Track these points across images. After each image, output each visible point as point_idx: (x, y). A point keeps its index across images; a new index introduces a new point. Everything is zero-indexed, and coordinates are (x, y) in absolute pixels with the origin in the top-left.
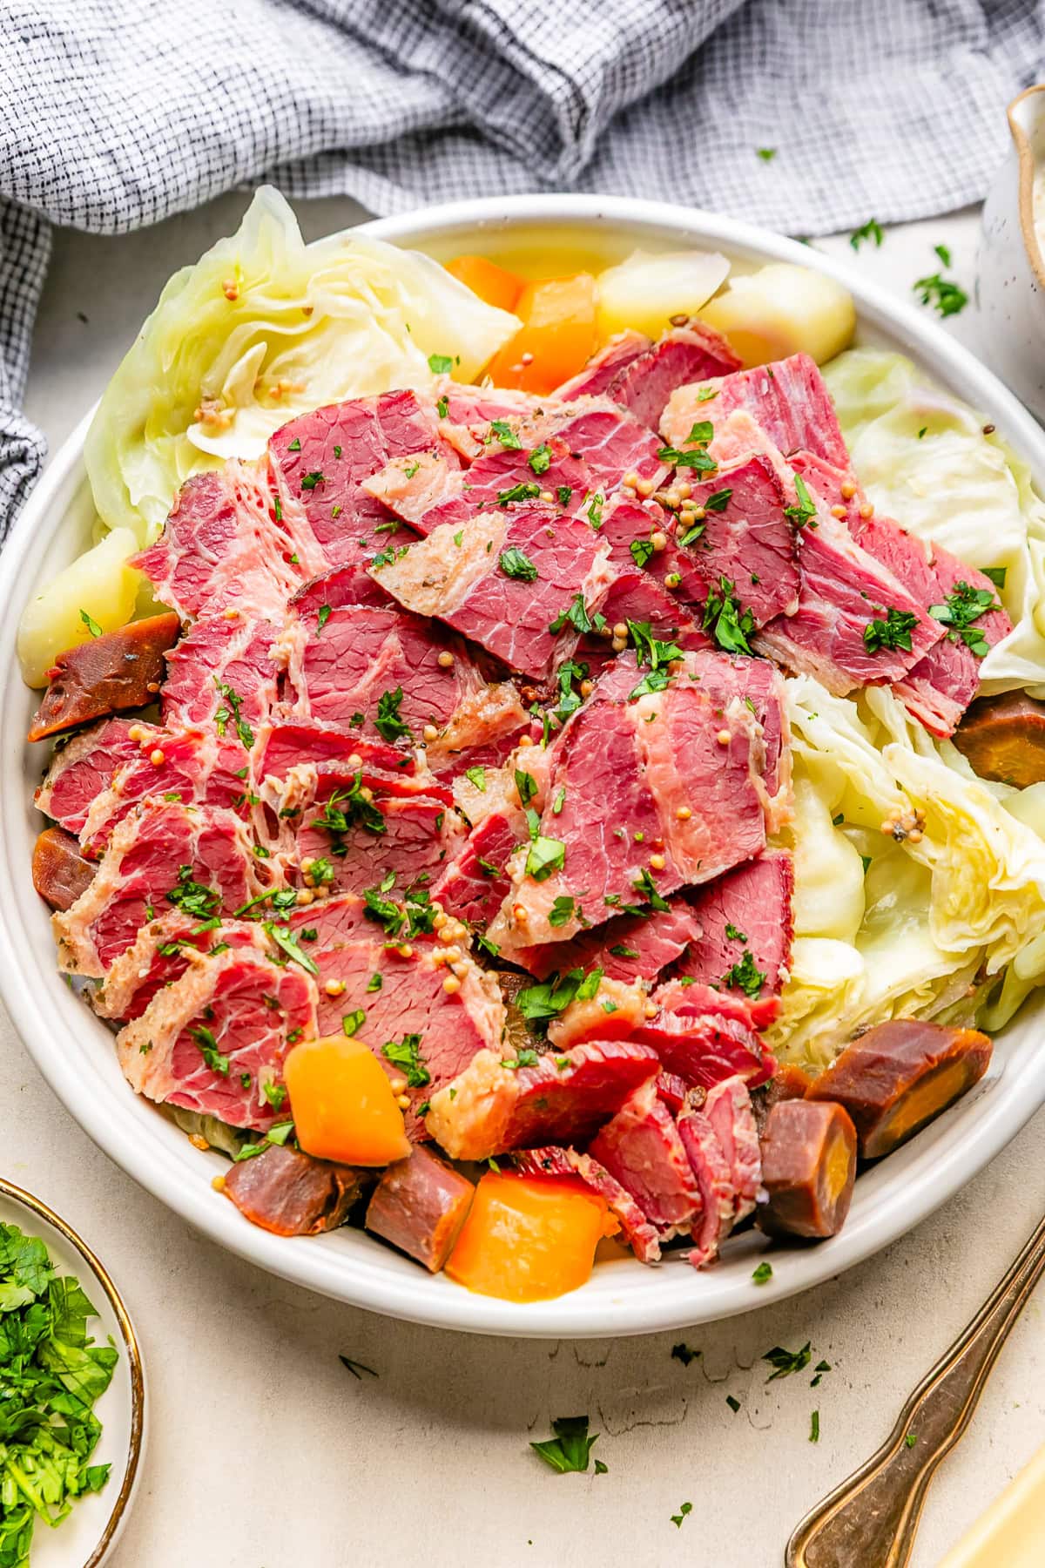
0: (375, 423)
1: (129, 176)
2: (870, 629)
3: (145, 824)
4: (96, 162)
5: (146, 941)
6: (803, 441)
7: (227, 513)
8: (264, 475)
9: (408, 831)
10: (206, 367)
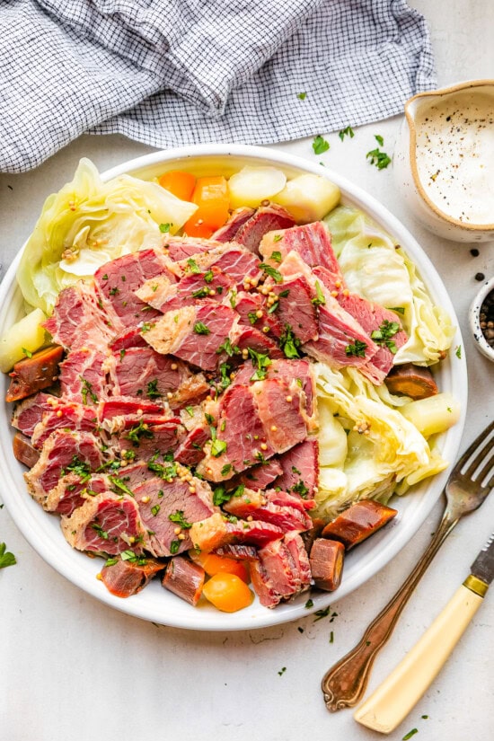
0: (139, 265)
1: (24, 152)
2: (348, 348)
3: (57, 441)
4: (9, 148)
5: (61, 485)
6: (319, 261)
7: (79, 305)
8: (93, 289)
9: (163, 436)
10: (65, 235)
